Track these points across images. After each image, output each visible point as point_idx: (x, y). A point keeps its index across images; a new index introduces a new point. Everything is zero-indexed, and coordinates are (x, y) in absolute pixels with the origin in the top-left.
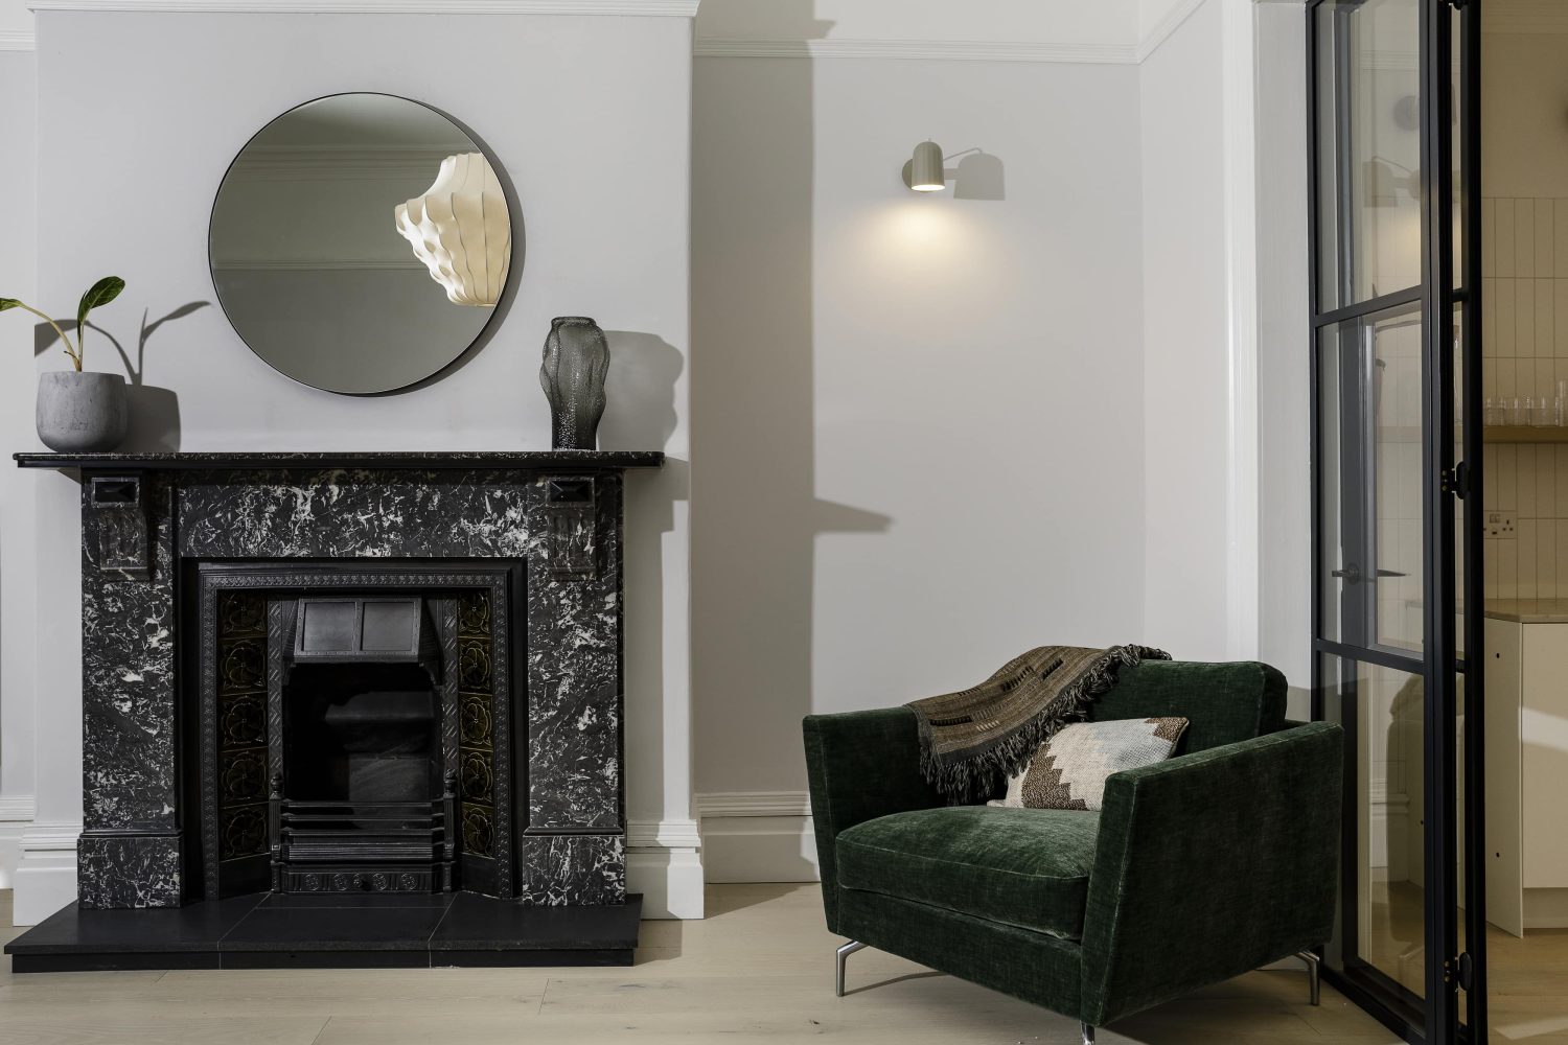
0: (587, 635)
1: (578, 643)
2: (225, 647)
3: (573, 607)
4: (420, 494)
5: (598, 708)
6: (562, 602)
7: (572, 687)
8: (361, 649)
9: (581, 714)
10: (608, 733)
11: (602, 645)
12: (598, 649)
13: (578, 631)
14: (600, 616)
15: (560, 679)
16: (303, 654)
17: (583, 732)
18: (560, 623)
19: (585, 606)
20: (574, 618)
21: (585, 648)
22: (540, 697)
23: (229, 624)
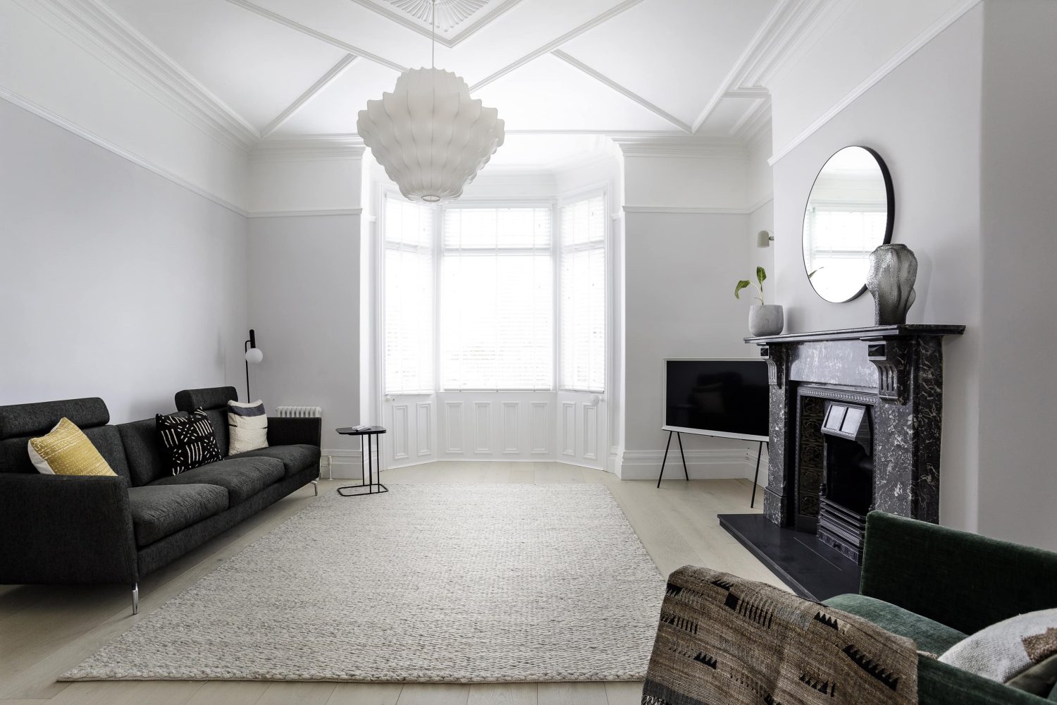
0: (899, 439)
1: (896, 443)
2: (804, 421)
3: (894, 421)
4: (847, 352)
5: (903, 485)
6: (890, 417)
7: (893, 469)
8: (840, 430)
9: (896, 487)
10: (907, 502)
11: (906, 446)
12: (904, 449)
13: (896, 436)
14: (905, 428)
15: (888, 462)
16: (826, 429)
17: (897, 497)
18: (889, 429)
19: (899, 421)
20: (895, 427)
21: (898, 446)
22: (880, 470)
23: (806, 411)
